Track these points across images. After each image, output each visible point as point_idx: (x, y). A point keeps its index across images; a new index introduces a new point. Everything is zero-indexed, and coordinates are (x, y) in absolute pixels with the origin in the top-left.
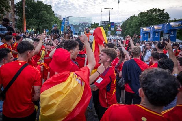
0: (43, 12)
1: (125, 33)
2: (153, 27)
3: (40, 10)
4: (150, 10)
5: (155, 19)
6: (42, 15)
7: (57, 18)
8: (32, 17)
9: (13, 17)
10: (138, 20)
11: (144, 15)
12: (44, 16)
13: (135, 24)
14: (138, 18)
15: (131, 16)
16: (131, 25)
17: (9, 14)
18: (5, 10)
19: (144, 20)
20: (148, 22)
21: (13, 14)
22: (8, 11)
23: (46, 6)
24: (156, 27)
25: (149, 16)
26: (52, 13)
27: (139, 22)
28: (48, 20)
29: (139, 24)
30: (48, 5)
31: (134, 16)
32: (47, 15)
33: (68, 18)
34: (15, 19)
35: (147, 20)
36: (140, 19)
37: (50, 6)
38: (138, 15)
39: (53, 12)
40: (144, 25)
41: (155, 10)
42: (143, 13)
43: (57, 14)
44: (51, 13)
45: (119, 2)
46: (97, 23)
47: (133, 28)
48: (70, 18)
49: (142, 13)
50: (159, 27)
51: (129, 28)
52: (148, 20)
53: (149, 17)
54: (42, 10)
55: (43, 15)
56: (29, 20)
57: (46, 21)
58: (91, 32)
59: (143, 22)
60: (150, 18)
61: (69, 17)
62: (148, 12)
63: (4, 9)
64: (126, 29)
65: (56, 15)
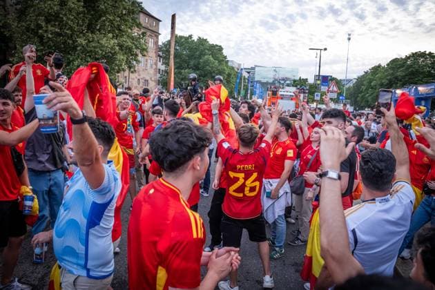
0: (206, 57)
1: (358, 99)
2: (416, 88)
3: (202, 54)
4: (413, 54)
5: (422, 73)
6: (204, 62)
7: (233, 68)
8: (188, 65)
9: (154, 66)
10: (386, 74)
11: (399, 65)
12: (208, 65)
13: (379, 83)
14: (386, 70)
15: (373, 66)
16: (372, 84)
17: (149, 61)
18: (140, 55)
19: (398, 74)
20: (407, 79)
21: (154, 61)
22: (144, 56)
23: (213, 46)
24: (421, 89)
25: (410, 66)
26: (223, 60)
27: (389, 78)
28: (214, 72)
29: (387, 82)
30: (217, 46)
31: (379, 66)
32: (214, 63)
33: (253, 68)
34: (159, 70)
35: (404, 74)
36: (391, 72)
37: (220, 46)
38: (388, 65)
39: (225, 57)
40: (398, 85)
41: (423, 55)
42: (397, 61)
43: (232, 61)
44: (221, 58)
45: (349, 39)
46: (304, 78)
47: (375, 89)
48: (257, 69)
49: (394, 61)
50: (429, 88)
51: (367, 89)
52: (406, 75)
53: (408, 69)
54: (205, 55)
55: (207, 63)
56: (183, 71)
57: (211, 73)
58: (280, 93)
59: (396, 78)
60: (410, 70)
61: (256, 66)
62: (407, 58)
63: (138, 52)
64: (362, 92)
65: (230, 64)
